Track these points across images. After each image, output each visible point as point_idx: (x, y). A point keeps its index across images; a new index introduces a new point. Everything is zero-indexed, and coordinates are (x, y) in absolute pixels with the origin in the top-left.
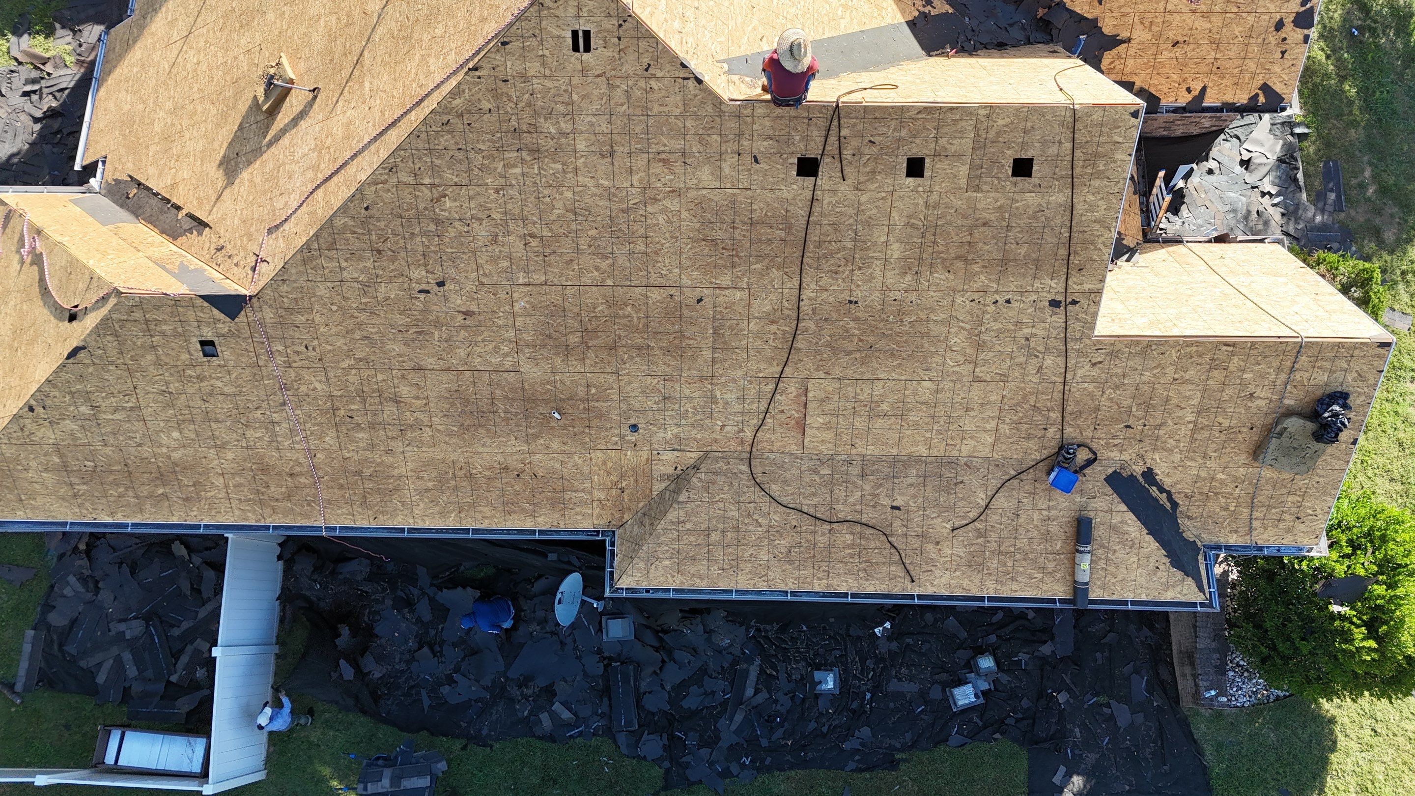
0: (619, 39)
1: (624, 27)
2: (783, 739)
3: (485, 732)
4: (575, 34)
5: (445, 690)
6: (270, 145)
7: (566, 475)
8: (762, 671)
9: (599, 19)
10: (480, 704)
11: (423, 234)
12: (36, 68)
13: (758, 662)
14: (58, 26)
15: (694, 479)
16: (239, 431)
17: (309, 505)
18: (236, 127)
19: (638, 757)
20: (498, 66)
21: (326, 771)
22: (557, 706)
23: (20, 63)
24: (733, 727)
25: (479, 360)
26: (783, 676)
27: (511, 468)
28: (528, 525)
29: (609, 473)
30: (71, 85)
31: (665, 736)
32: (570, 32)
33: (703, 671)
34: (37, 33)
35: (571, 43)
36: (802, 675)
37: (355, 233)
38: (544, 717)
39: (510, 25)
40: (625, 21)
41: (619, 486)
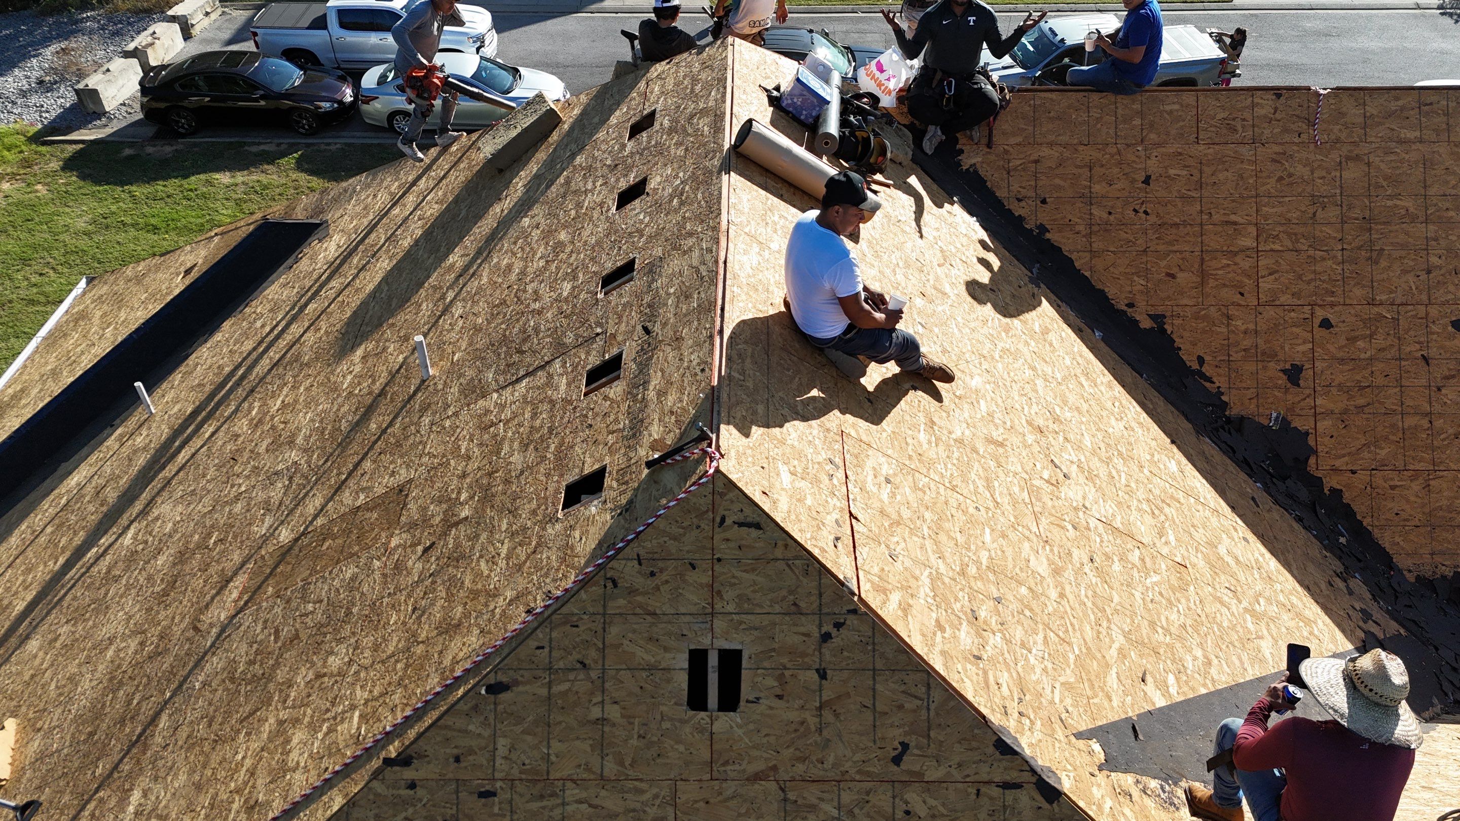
0: (822, 675)
1: (836, 642)
4: (698, 658)
9: (766, 621)
20: (471, 751)
32: (687, 656)
35: (685, 686)
39: (520, 637)
40: (838, 626)
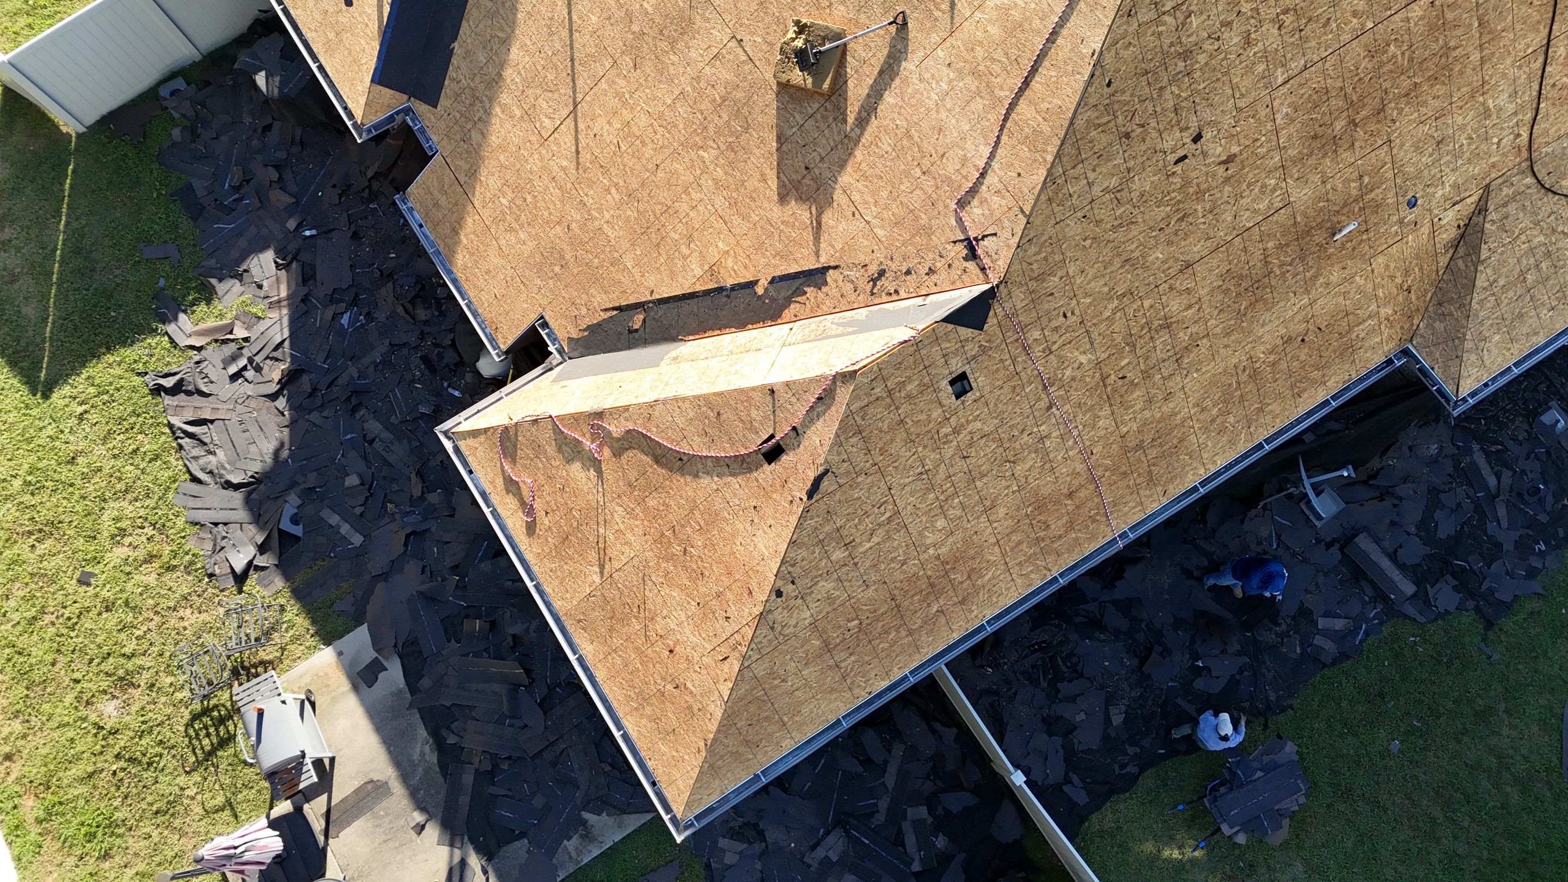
2: (1557, 502)
3: (1273, 696)
5: (1199, 684)
6: (862, 122)
7: (1350, 309)
8: (1487, 454)
10: (1246, 673)
11: (1173, 80)
12: (225, 342)
13: (1476, 447)
14: (214, 281)
15: (1487, 225)
16: (1007, 474)
17: (1094, 521)
18: (775, 144)
19: (1440, 616)
21: (1149, 847)
22: (1322, 623)
23: (199, 349)
24: (1504, 524)
25: (1248, 214)
26: (1510, 444)
27: (1294, 336)
28: (1321, 395)
29: (1392, 277)
30: (286, 333)
31: (1448, 577)
33: (1434, 492)
34: (193, 304)
36: (1526, 431)
37: (1099, 125)
38: (1318, 640)
41: (1405, 288)
